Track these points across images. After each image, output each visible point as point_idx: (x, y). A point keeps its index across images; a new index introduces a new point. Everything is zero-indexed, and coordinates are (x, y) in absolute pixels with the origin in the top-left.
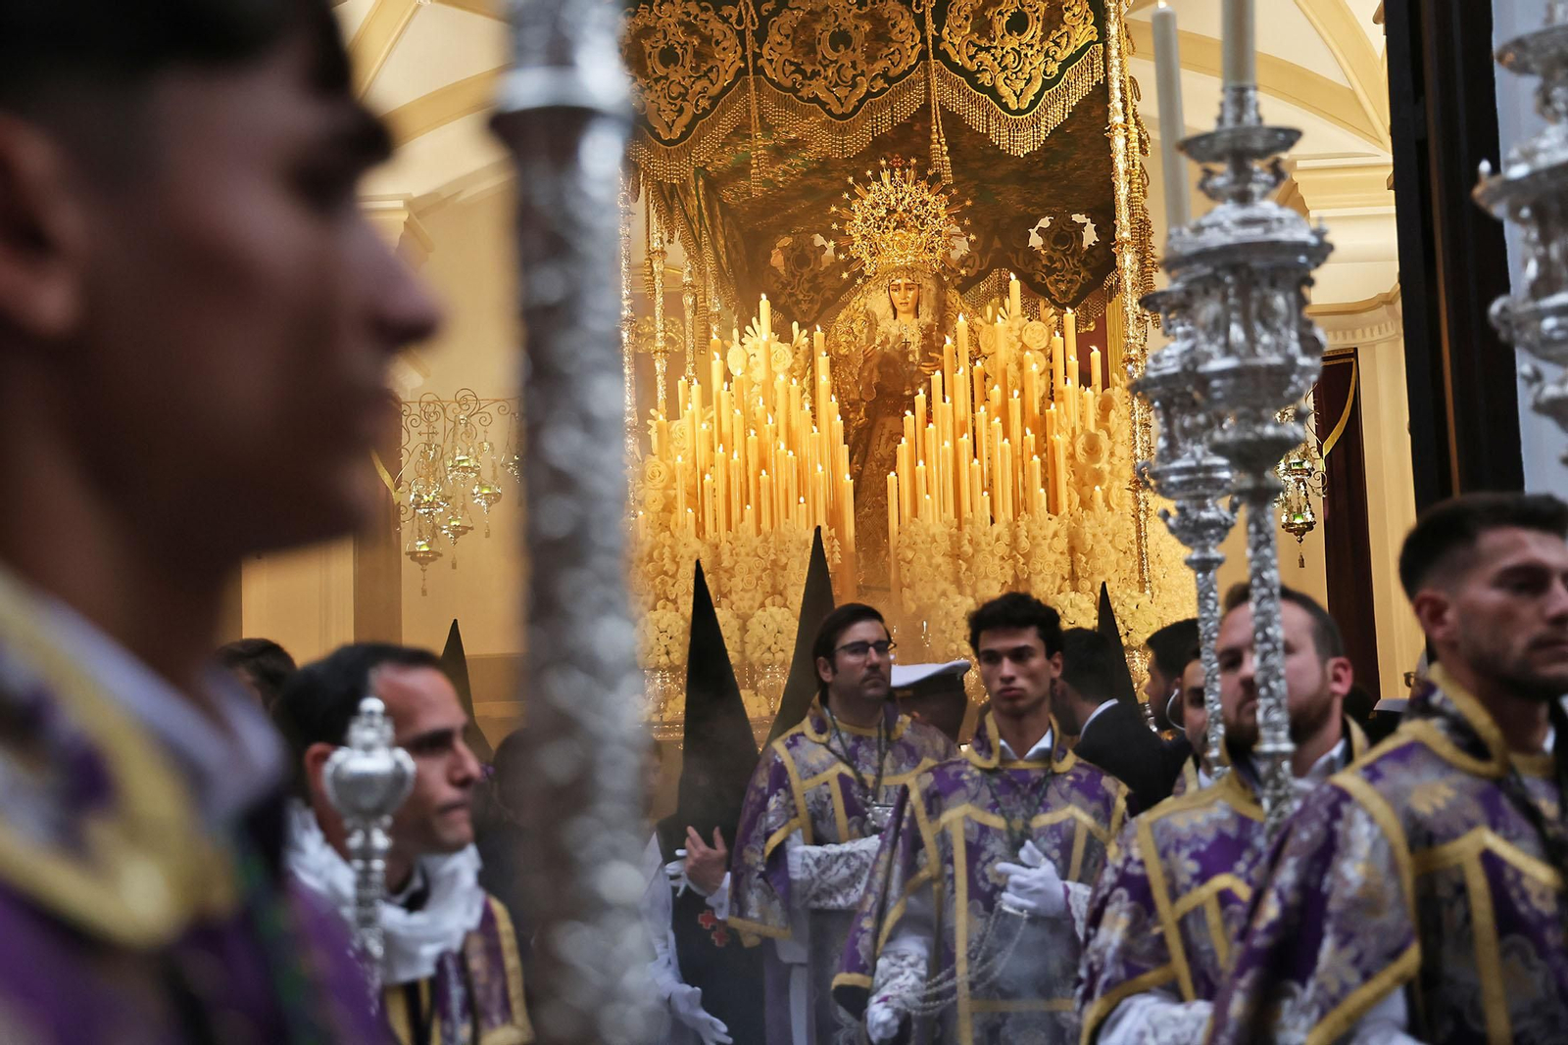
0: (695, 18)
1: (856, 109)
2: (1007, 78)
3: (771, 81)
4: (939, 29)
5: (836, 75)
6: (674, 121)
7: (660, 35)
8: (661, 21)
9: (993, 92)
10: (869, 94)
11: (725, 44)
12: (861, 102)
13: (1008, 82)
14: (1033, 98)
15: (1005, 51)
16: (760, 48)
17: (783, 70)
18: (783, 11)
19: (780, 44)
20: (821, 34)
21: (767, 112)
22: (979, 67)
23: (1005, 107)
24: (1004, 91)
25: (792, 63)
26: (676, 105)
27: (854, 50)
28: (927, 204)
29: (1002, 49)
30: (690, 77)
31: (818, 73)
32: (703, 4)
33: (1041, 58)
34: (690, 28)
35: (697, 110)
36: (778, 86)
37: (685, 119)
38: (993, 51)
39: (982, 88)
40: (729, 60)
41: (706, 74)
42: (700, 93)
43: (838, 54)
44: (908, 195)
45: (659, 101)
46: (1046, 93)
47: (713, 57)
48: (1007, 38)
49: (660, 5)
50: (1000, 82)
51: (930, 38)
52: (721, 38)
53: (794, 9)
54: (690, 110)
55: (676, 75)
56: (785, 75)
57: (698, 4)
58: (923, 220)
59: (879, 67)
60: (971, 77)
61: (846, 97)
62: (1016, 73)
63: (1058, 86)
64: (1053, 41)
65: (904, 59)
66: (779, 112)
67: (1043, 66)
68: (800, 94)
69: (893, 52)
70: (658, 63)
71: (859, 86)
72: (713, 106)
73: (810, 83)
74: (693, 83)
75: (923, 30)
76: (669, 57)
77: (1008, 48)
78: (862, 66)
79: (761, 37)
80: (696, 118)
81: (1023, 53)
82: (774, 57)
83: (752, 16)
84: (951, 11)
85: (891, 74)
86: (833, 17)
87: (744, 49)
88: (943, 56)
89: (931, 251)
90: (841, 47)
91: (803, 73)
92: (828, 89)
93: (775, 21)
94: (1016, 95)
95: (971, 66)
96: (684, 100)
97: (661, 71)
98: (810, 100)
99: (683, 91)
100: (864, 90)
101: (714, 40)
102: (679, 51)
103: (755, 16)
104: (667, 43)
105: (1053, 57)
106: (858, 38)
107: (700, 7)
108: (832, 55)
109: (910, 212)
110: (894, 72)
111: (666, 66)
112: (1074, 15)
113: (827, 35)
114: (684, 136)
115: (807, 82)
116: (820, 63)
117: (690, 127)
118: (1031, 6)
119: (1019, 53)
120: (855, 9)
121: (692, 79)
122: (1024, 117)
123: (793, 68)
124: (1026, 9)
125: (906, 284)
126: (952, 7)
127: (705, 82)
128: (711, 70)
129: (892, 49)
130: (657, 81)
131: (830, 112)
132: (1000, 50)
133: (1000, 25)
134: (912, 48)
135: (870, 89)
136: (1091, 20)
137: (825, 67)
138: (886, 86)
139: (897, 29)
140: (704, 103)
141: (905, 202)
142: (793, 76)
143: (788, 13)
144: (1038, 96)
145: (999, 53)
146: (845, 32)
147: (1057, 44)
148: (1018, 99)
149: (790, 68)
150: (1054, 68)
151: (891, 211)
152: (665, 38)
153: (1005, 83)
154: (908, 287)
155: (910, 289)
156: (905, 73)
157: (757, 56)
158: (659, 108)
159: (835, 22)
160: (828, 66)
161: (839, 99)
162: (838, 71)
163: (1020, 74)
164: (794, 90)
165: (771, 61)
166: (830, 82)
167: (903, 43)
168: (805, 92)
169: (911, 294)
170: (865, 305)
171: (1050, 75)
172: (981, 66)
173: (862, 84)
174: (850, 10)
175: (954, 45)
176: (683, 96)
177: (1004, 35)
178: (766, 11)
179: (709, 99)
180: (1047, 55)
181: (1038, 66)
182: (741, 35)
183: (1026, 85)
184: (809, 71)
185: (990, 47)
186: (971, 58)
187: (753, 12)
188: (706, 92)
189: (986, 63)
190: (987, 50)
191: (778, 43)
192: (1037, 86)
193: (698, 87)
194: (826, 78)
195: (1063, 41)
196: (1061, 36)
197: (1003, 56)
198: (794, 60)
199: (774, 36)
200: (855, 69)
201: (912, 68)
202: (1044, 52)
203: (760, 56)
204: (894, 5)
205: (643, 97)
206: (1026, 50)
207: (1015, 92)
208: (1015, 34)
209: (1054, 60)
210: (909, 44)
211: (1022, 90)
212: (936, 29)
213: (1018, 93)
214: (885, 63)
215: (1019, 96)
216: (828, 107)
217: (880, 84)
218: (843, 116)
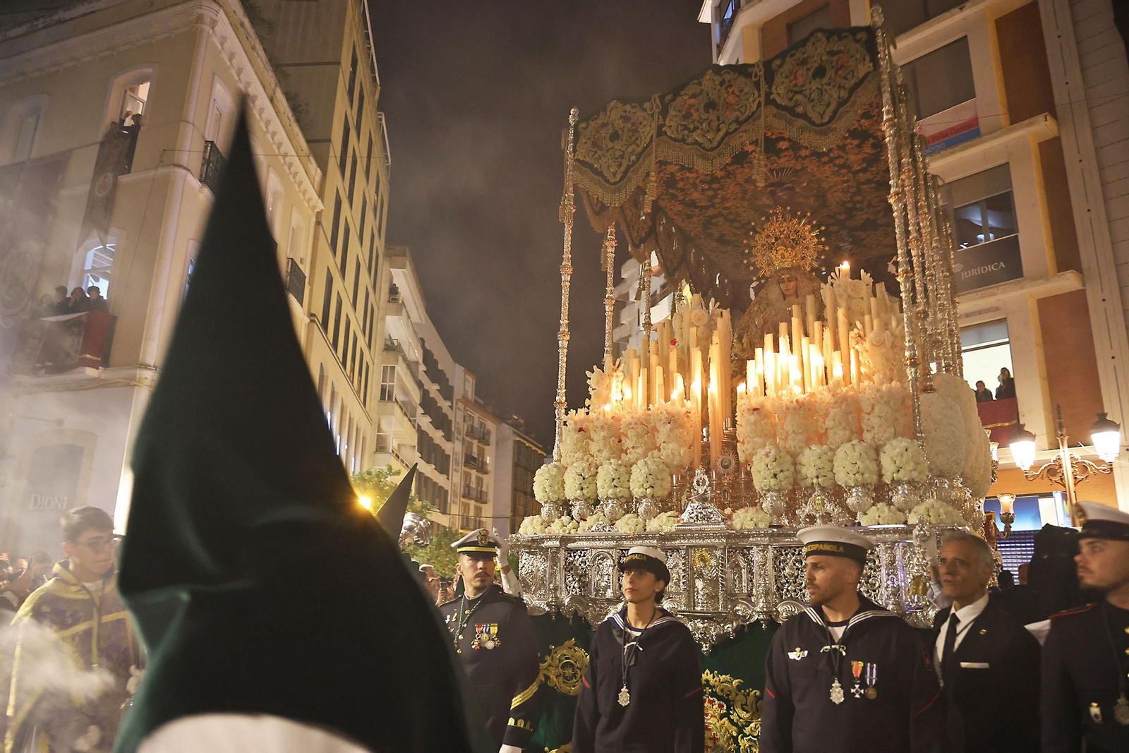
0: (629, 112)
1: (720, 143)
2: (814, 106)
3: (670, 137)
4: (770, 87)
5: (707, 127)
6: (616, 171)
7: (610, 126)
8: (611, 119)
9: (805, 116)
10: (727, 134)
11: (645, 122)
12: (723, 139)
13: (815, 108)
14: (832, 114)
15: (812, 90)
16: (664, 120)
17: (677, 130)
19: (675, 116)
20: (699, 105)
23: (813, 123)
24: (812, 115)
25: (682, 125)
26: (618, 162)
27: (718, 110)
29: (810, 89)
31: (697, 128)
32: (633, 104)
33: (836, 88)
34: (626, 119)
35: (629, 163)
36: (675, 140)
37: (623, 169)
38: (804, 92)
39: (797, 115)
40: (648, 131)
41: (634, 141)
42: (631, 153)
43: (708, 115)
45: (609, 162)
46: (840, 109)
47: (638, 131)
48: (813, 81)
49: (610, 111)
50: (809, 110)
51: (763, 93)
52: (642, 120)
53: (683, 95)
54: (625, 163)
55: (618, 145)
56: (678, 133)
59: (733, 116)
60: (791, 110)
61: (714, 138)
62: (819, 102)
63: (848, 104)
64: (843, 77)
65: (748, 109)
66: (674, 154)
67: (835, 96)
68: (687, 142)
69: (742, 107)
70: (608, 140)
71: (721, 130)
72: (638, 159)
73: (693, 134)
74: (627, 148)
75: (759, 91)
76: (614, 137)
77: (814, 88)
78: (723, 118)
79: (664, 115)
80: (629, 167)
81: (823, 89)
82: (672, 124)
83: (657, 104)
84: (776, 76)
85: (740, 119)
86: (706, 95)
88: (774, 103)
90: (711, 110)
91: (688, 129)
92: (703, 135)
93: (673, 105)
94: (820, 115)
95: (791, 104)
96: (623, 158)
97: (610, 145)
98: (692, 144)
99: (622, 153)
100: (725, 130)
101: (639, 123)
102: (620, 132)
103: (660, 105)
104: (613, 130)
105: (844, 87)
106: (721, 103)
107: (632, 106)
108: (705, 116)
110: (742, 118)
111: (613, 142)
112: (857, 59)
113: (702, 105)
114: (622, 178)
115: (691, 134)
116: (698, 121)
117: (625, 173)
118: (827, 61)
119: (821, 90)
120: (718, 87)
121: (627, 146)
122: (825, 127)
123: (682, 128)
124: (824, 64)
126: (777, 73)
127: (634, 146)
128: (637, 139)
129: (741, 105)
130: (608, 151)
131: (704, 149)
132: (808, 91)
133: (809, 76)
134: (754, 101)
135: (728, 130)
136: (868, 58)
137: (701, 124)
138: (738, 127)
139: (743, 93)
140: (633, 158)
142: (683, 132)
143: (680, 98)
144: (835, 112)
145: (807, 92)
146: (713, 101)
147: (845, 78)
149: (680, 128)
150: (844, 94)
152: (613, 127)
153: (813, 109)
156: (748, 118)
158: (609, 166)
159: (707, 97)
160: (703, 122)
161: (709, 140)
162: (709, 124)
163: (823, 101)
164: (683, 140)
165: (670, 127)
166: (704, 131)
167: (747, 100)
168: (689, 140)
171: (842, 98)
172: (796, 103)
173: (723, 128)
174: (715, 89)
175: (779, 94)
176: (622, 156)
177: (810, 82)
178: (668, 100)
179: (636, 155)
180: (840, 87)
183: (827, 107)
184: (692, 127)
185: (802, 91)
186: (791, 99)
187: (659, 102)
188: (634, 152)
189: (800, 100)
190: (800, 92)
192: (833, 107)
193: (630, 149)
194: (702, 129)
195: (849, 77)
196: (848, 74)
197: (811, 94)
198: (683, 123)
199: (672, 112)
200: (719, 120)
201: (753, 113)
202: (838, 85)
203: (664, 125)
204: (742, 79)
205: (600, 162)
206: (826, 87)
207: (820, 113)
208: (817, 79)
209: (844, 88)
210: (751, 100)
211: (824, 112)
212: (768, 88)
213: (822, 112)
214: (737, 113)
215: (822, 116)
216: (703, 146)
217: (734, 126)
218: (712, 149)
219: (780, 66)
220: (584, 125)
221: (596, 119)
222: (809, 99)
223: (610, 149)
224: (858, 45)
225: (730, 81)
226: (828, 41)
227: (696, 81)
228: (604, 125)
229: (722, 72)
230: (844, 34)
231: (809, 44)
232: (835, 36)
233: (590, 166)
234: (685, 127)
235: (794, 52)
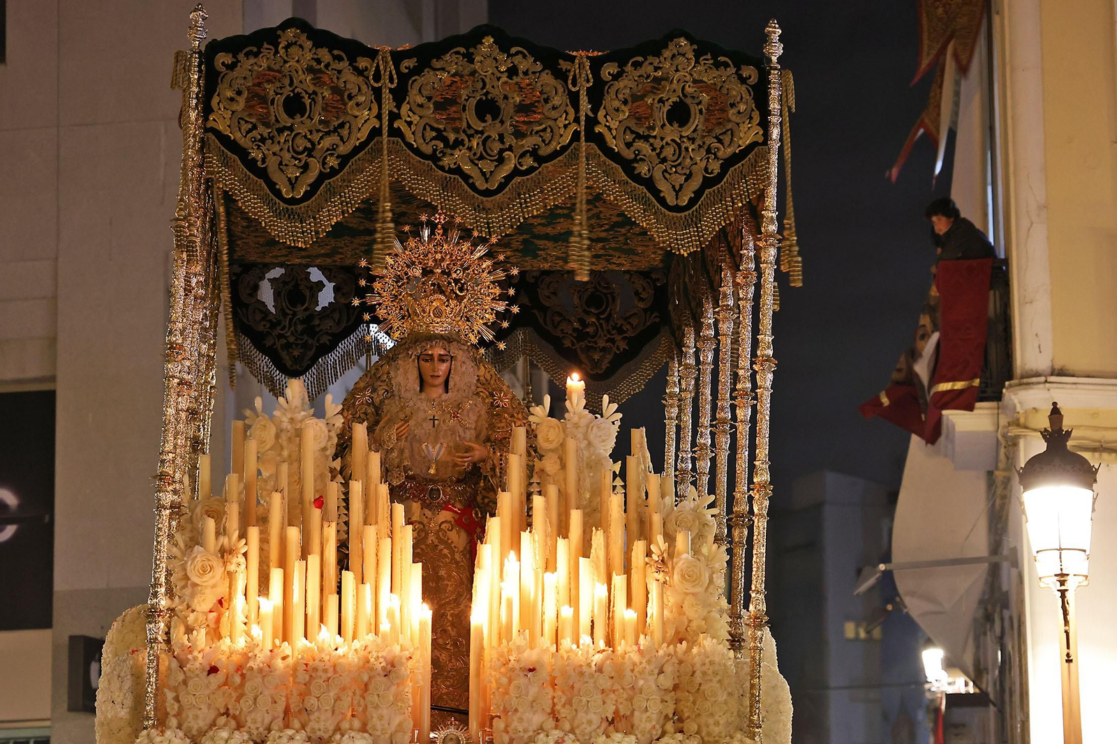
0: (327, 66)
1: (502, 187)
2: (665, 171)
3: (409, 146)
4: (595, 110)
5: (481, 148)
6: (297, 178)
8: (287, 65)
9: (649, 184)
10: (516, 172)
11: (361, 99)
12: (508, 178)
13: (667, 176)
14: (693, 195)
15: (664, 142)
16: (399, 107)
17: (423, 135)
18: (426, 70)
19: (421, 106)
20: (467, 100)
21: (405, 179)
22: (636, 155)
23: (662, 201)
24: (663, 186)
25: (433, 129)
26: (300, 161)
27: (502, 122)
28: (468, 268)
29: (662, 139)
30: (318, 131)
31: (462, 143)
32: (336, 52)
33: (703, 152)
34: (320, 77)
35: (325, 168)
36: (417, 152)
37: (312, 176)
38: (651, 140)
39: (638, 179)
40: (364, 119)
41: (335, 130)
42: (328, 150)
43: (483, 125)
44: (448, 257)
45: (282, 154)
46: (707, 191)
47: (346, 113)
48: (668, 127)
50: (658, 175)
51: (583, 118)
52: (355, 91)
53: (438, 70)
54: (316, 168)
55: (302, 125)
56: (425, 140)
57: (330, 51)
58: (463, 285)
59: (528, 143)
60: (628, 166)
61: (491, 172)
62: (675, 166)
63: (719, 186)
64: (716, 137)
65: (557, 137)
66: (418, 180)
67: (703, 164)
68: (441, 163)
69: (544, 130)
70: (281, 109)
71: (506, 162)
73: (452, 152)
74: (322, 138)
75: (577, 110)
76: (294, 106)
77: (668, 139)
78: (510, 140)
79: (400, 95)
80: (322, 177)
81: (683, 146)
82: (415, 119)
83: (391, 72)
84: (608, 92)
85: (540, 152)
86: (481, 84)
87: (380, 108)
88: (599, 140)
89: (468, 320)
90: (488, 117)
91: (445, 140)
92: (472, 161)
93: (415, 80)
94: (675, 190)
95: (628, 154)
96: (310, 156)
97: (288, 122)
98: (451, 171)
99: (309, 145)
100: (512, 166)
101: (346, 94)
102: (307, 101)
103: (394, 72)
104: (293, 91)
105: (715, 154)
106: (507, 109)
107: (333, 55)
108: (479, 126)
109: (449, 274)
110: (544, 151)
111: (291, 116)
112: (739, 112)
113: (473, 102)
114: (308, 195)
115: (449, 151)
116: (464, 131)
117: (315, 187)
118: (693, 97)
119: (679, 145)
120: (504, 78)
121: (321, 134)
122: (683, 214)
123: (434, 134)
124: (688, 101)
125: (440, 355)
126: (609, 88)
127: (334, 139)
128: (342, 125)
129: (544, 126)
130: (280, 131)
131: (473, 187)
132: (659, 140)
133: (661, 113)
134: (565, 126)
135: (518, 166)
136: (757, 119)
137: (470, 137)
138: (536, 165)
139: (550, 105)
140: (333, 162)
141: (444, 264)
142: (434, 142)
143: (432, 73)
144: (698, 193)
145: (658, 144)
146: (493, 101)
147: (720, 141)
148: (677, 195)
149: (431, 134)
150: (715, 167)
151: (427, 272)
152: (291, 84)
153: (664, 176)
154: (442, 359)
155: (443, 361)
156: (556, 154)
157: (394, 117)
158: (281, 162)
159: (483, 88)
160: (472, 136)
161: (484, 174)
162: (484, 142)
163: (680, 167)
164: (434, 158)
165: (409, 124)
166: (475, 154)
167: (556, 120)
168: (446, 161)
169: (444, 367)
170: (388, 373)
171: (712, 173)
172: (638, 154)
173: (509, 159)
174: (499, 79)
175: (610, 129)
176: (310, 152)
177: (663, 126)
178: (406, 68)
179: (338, 157)
180: (709, 151)
181: (699, 163)
182: (377, 93)
183: (686, 180)
184: (451, 137)
185: (649, 136)
186: (629, 145)
187: (393, 67)
188: (334, 149)
189: (644, 152)
190: (646, 138)
191: (419, 105)
192: (696, 183)
193: (327, 142)
194: (470, 149)
195: (727, 139)
196: (725, 133)
197: (662, 147)
198: (436, 125)
199: (415, 97)
200: (503, 143)
201: (564, 149)
202: (706, 148)
203: (398, 116)
204: (547, 78)
205: (263, 148)
206: (687, 144)
207: (674, 187)
208: (676, 125)
209: (716, 157)
210: (562, 122)
211: (681, 186)
212: (591, 110)
213: (677, 188)
214: (536, 140)
215: (678, 192)
216: (471, 181)
217: (529, 162)
218: (487, 193)
219: (616, 77)
220: (228, 59)
221: (256, 55)
222: (658, 155)
223: (285, 128)
224: (744, 88)
225: (526, 73)
226: (697, 62)
227: (462, 50)
228: (273, 75)
229: (513, 50)
230: (722, 59)
231: (667, 53)
232: (709, 56)
233: (242, 153)
234: (440, 136)
235: (640, 59)
